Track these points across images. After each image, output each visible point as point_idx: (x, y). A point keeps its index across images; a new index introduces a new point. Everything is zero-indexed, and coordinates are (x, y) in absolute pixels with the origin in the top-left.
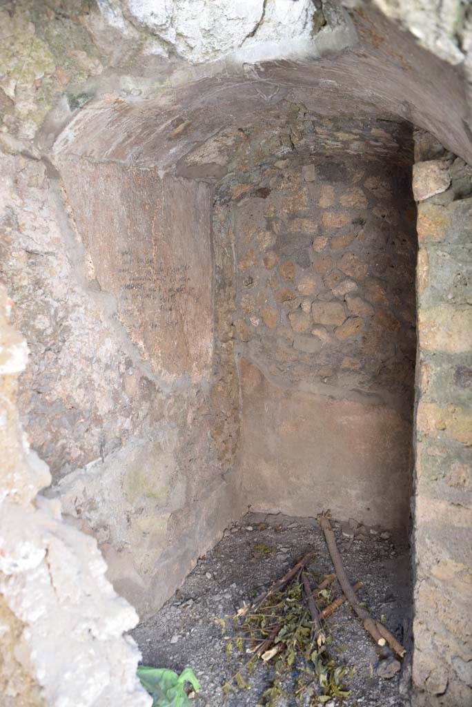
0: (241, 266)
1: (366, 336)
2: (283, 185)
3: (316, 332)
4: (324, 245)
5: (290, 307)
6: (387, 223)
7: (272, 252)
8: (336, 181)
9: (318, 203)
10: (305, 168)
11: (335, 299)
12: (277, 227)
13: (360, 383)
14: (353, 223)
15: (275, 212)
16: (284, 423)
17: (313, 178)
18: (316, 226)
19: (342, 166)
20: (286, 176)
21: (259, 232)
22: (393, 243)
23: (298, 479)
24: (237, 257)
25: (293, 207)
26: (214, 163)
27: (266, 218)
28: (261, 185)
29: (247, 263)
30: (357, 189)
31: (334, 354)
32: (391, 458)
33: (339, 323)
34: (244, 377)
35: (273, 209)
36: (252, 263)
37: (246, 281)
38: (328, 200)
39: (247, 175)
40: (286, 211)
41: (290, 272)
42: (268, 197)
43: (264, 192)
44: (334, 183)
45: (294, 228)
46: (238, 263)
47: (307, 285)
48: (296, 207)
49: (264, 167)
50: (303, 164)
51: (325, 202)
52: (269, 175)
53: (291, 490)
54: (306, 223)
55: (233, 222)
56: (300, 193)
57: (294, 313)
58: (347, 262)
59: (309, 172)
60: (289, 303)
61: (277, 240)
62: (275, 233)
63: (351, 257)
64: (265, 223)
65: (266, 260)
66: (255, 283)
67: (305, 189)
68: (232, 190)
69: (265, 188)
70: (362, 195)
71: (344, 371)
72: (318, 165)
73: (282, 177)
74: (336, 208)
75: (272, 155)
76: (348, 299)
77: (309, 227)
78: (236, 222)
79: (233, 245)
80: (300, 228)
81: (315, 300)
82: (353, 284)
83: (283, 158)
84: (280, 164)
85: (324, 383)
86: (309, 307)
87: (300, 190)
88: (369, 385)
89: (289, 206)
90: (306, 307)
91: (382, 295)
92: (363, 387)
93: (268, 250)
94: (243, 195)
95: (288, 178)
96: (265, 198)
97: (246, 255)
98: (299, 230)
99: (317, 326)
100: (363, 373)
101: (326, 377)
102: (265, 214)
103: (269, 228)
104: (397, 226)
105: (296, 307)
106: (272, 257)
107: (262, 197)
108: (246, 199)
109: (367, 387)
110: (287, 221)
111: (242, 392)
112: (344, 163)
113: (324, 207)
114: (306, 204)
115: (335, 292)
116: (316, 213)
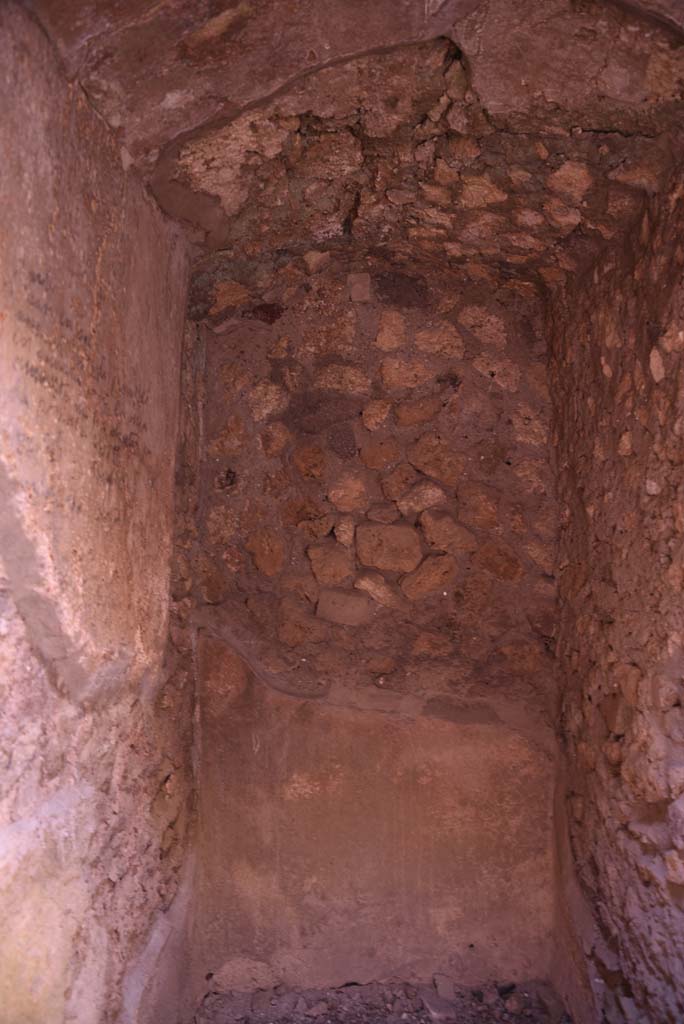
0: (214, 449)
1: (462, 591)
2: (308, 303)
3: (365, 584)
4: (384, 417)
5: (312, 533)
6: (499, 386)
7: (279, 424)
8: (409, 305)
9: (376, 340)
10: (352, 277)
11: (401, 520)
12: (292, 378)
13: (452, 683)
14: (439, 381)
15: (289, 350)
16: (295, 776)
17: (367, 297)
18: (370, 381)
19: (420, 282)
20: (315, 288)
21: (255, 385)
22: (510, 422)
23: (323, 898)
24: (206, 430)
25: (328, 342)
26: (217, 198)
27: (271, 360)
28: (267, 298)
29: (227, 443)
30: (445, 323)
31: (400, 626)
32: (514, 831)
33: (408, 566)
34: (208, 678)
35: (284, 344)
36: (237, 443)
37: (220, 481)
38: (394, 338)
39: (252, 265)
40: (312, 350)
41: (315, 465)
42: (278, 321)
43: (271, 312)
44: (405, 310)
45: (327, 382)
46: (207, 442)
47: (349, 491)
48: (333, 344)
49: (284, 259)
50: (349, 271)
51: (387, 340)
52: (283, 282)
53: (307, 925)
54: (351, 374)
55: (203, 361)
56: (341, 320)
57: (318, 545)
58: (428, 451)
59: (360, 287)
60: (311, 525)
61: (291, 402)
62: (287, 389)
63: (436, 442)
64: (267, 369)
65: (267, 440)
66: (242, 484)
67: (350, 314)
68: (217, 290)
69: (274, 305)
70: (456, 334)
71: (418, 660)
72: (377, 276)
73: (308, 288)
74: (408, 352)
75: (307, 233)
76: (427, 520)
77: (356, 383)
78: (208, 362)
79: (200, 404)
80: (340, 383)
81: (363, 521)
82: (439, 493)
83: (321, 248)
84: (314, 258)
85: (379, 687)
86: (352, 535)
87: (341, 316)
88: (468, 687)
89: (319, 340)
90: (345, 534)
91: (491, 513)
92: (456, 691)
93: (271, 419)
94: (230, 311)
95: (319, 291)
96: (271, 322)
97: (226, 427)
98: (336, 386)
99: (365, 571)
100: (456, 662)
101: (382, 675)
102: (270, 352)
103: (276, 377)
104: (517, 392)
105: (325, 533)
106: (280, 436)
107: (264, 320)
108: (233, 321)
109: (465, 691)
110: (313, 369)
111: (203, 713)
112: (422, 277)
113: (385, 349)
114: (351, 341)
115: (404, 506)
116: (370, 360)
